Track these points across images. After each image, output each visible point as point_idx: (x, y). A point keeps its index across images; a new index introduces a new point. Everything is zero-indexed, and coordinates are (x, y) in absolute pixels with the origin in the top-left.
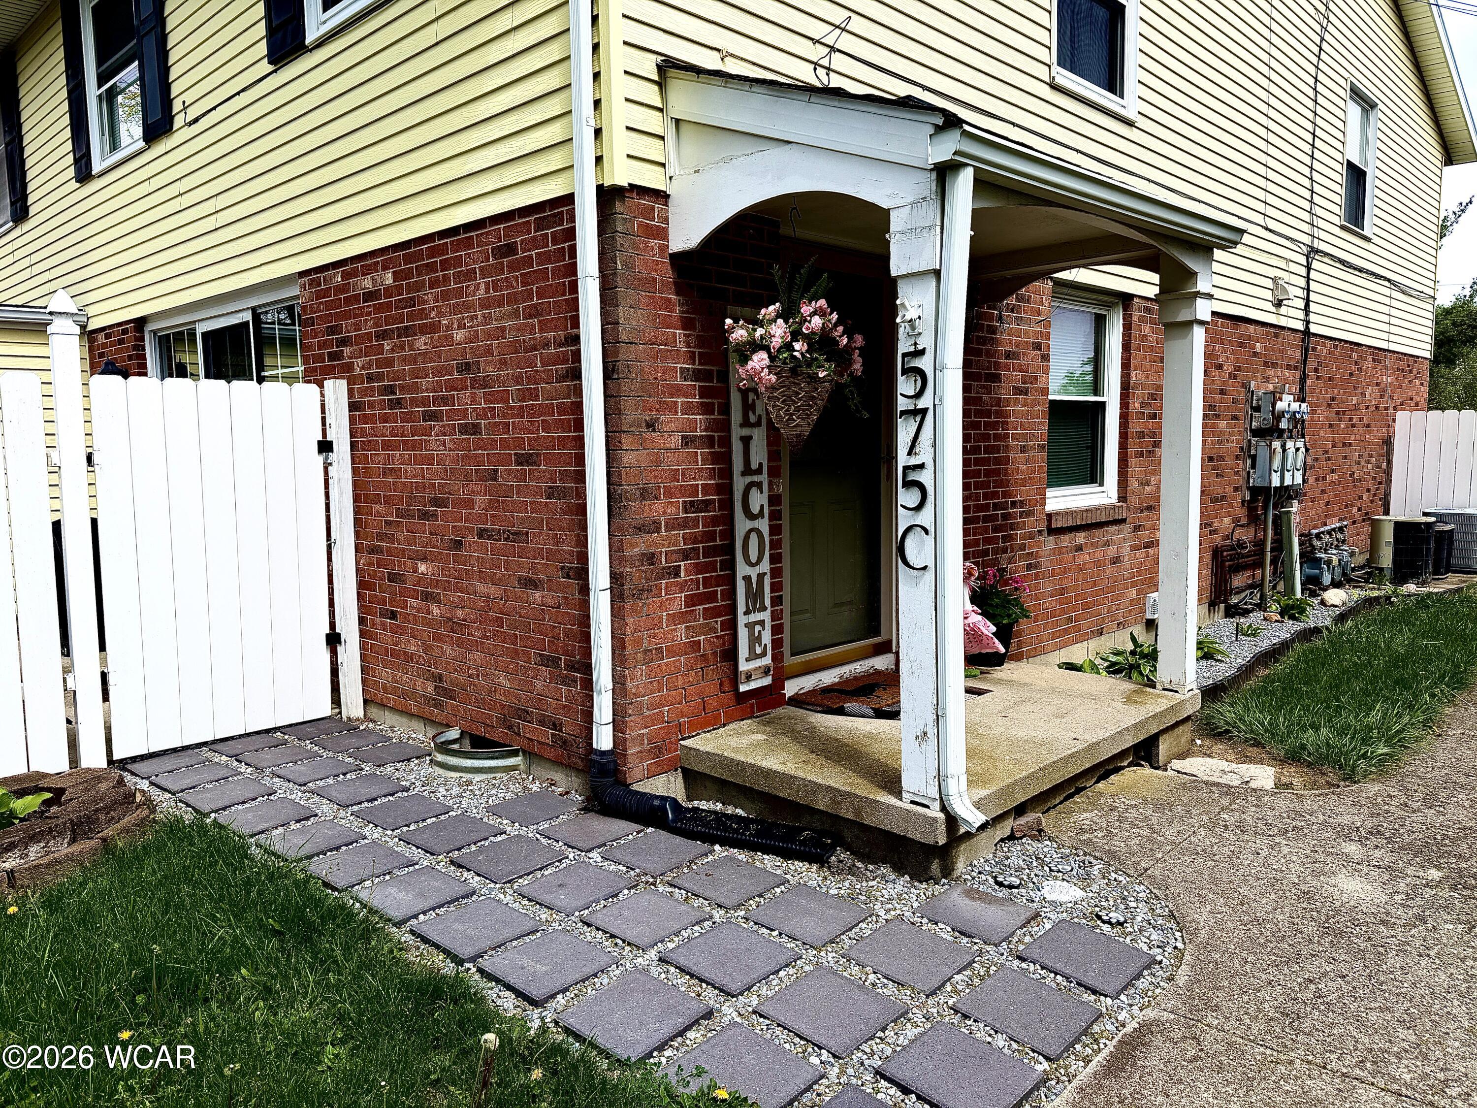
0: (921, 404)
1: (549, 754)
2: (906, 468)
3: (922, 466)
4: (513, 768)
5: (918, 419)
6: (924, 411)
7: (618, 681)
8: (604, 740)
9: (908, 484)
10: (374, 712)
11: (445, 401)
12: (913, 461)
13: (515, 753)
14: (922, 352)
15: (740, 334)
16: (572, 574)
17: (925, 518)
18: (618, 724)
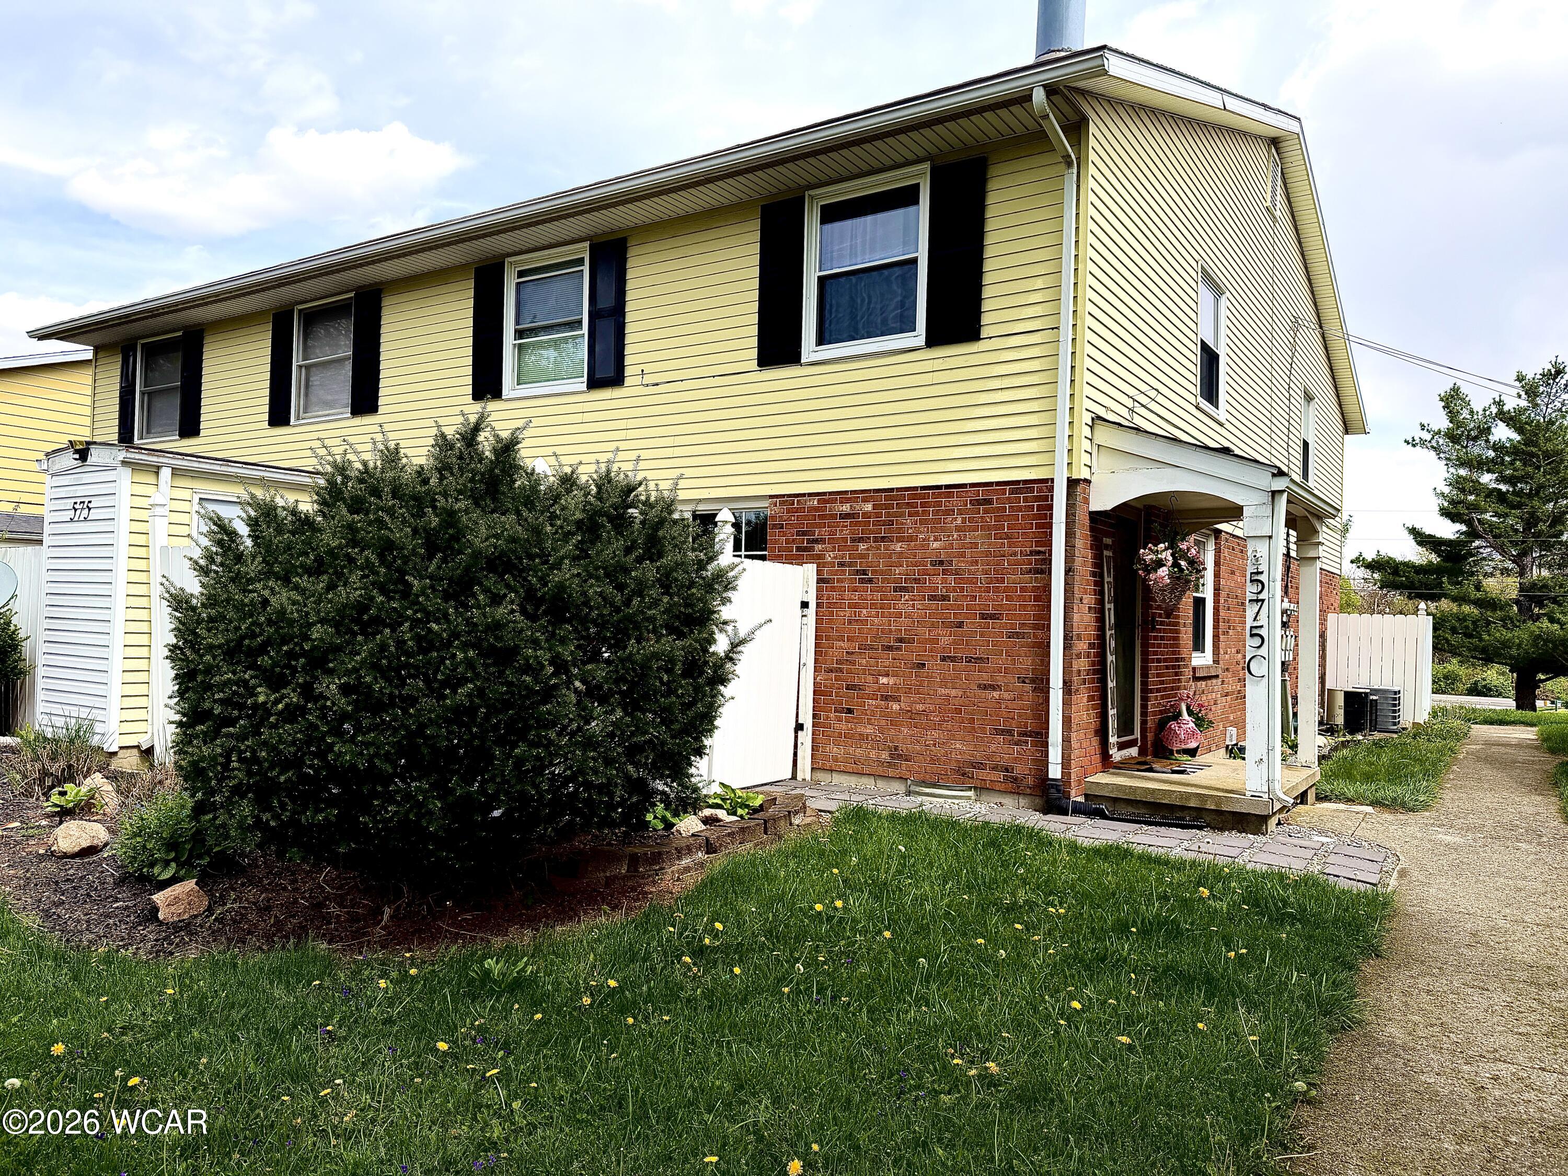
0: (1261, 597)
1: (1002, 787)
2: (1252, 627)
3: (1262, 627)
4: (969, 798)
5: (1260, 604)
6: (1263, 601)
7: (1066, 740)
8: (1055, 772)
9: (1252, 635)
10: (820, 775)
11: (917, 581)
12: (1255, 624)
13: (970, 789)
14: (1262, 573)
15: (1149, 557)
16: (1027, 681)
17: (1263, 651)
18: (1066, 763)
